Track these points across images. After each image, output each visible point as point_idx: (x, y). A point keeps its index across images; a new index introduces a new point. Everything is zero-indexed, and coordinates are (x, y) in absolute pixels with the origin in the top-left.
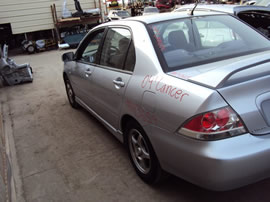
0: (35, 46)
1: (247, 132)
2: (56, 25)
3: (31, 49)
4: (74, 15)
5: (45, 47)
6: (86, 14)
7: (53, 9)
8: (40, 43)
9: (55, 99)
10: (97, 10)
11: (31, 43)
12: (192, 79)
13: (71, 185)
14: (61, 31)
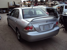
0: (3, 12)
1: (36, 31)
2: (9, 7)
3: (2, 12)
4: (13, 5)
5: (5, 12)
6: (16, 5)
7: (8, 3)
8: (4, 11)
9: (5, 24)
10: (19, 5)
11: (2, 11)
12: (27, 20)
13: (4, 41)
14: (10, 9)
